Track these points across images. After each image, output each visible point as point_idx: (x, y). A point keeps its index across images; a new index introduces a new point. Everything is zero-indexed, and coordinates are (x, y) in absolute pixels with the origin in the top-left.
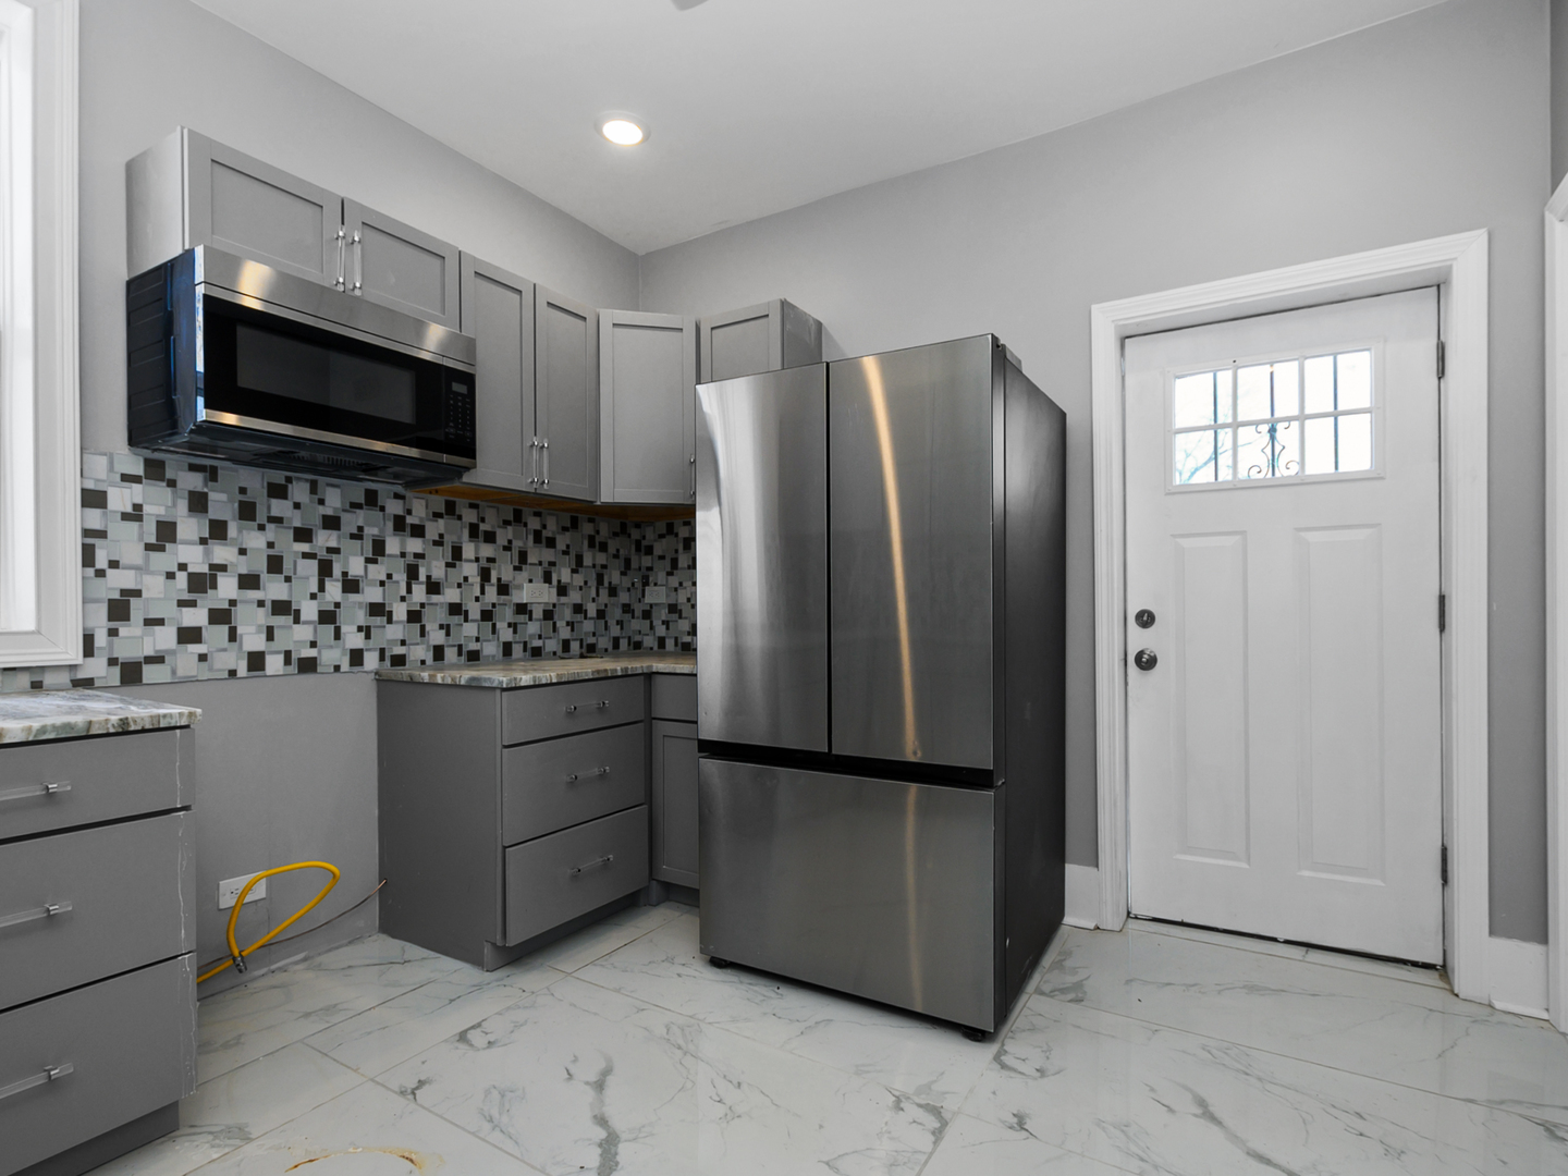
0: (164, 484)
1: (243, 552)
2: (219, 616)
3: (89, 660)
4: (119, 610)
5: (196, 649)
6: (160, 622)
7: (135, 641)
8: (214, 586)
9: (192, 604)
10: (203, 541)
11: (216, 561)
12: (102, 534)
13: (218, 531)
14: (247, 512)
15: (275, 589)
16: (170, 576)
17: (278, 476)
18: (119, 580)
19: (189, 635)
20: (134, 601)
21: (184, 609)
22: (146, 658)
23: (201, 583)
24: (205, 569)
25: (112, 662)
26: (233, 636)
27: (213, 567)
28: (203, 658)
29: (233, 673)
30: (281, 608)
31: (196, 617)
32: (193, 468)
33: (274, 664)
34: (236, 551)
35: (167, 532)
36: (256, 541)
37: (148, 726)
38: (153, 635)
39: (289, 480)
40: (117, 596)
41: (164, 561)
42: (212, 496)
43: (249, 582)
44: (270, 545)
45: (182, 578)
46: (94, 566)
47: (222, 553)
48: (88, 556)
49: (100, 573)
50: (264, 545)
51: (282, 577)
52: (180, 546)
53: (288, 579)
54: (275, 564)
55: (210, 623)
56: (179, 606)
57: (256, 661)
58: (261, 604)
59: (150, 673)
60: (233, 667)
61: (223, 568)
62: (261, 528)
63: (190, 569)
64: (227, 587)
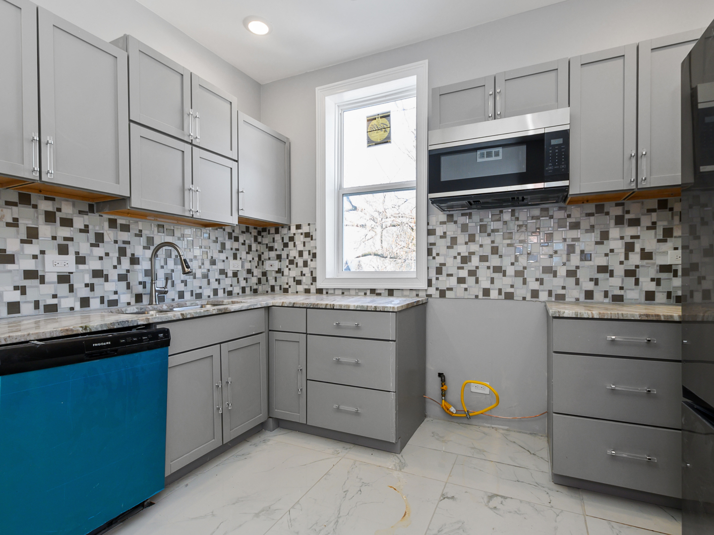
0: (453, 223)
1: (481, 246)
2: (472, 273)
3: (429, 288)
4: (439, 271)
5: (463, 286)
6: (451, 275)
7: (444, 282)
8: (470, 261)
9: (462, 268)
10: (466, 243)
11: (471, 251)
12: (434, 244)
13: (472, 239)
14: (483, 229)
15: (494, 261)
16: (455, 258)
17: (497, 211)
18: (440, 260)
19: (461, 280)
20: (444, 267)
21: (460, 270)
22: (447, 288)
23: (465, 260)
24: (467, 254)
25: (437, 289)
26: (477, 282)
27: (470, 253)
28: (466, 289)
29: (477, 297)
30: (497, 269)
31: (463, 273)
32: (463, 215)
33: (494, 294)
34: (479, 246)
35: (454, 240)
36: (487, 241)
37: (382, 310)
38: (449, 280)
39: (501, 212)
40: (438, 266)
41: (453, 252)
42: (470, 225)
43: (484, 259)
44: (493, 242)
45: (459, 258)
46: (432, 255)
47: (473, 247)
48: (429, 252)
49: (434, 258)
50: (490, 242)
51: (498, 256)
52: (458, 246)
53: (501, 256)
54: (495, 250)
55: (469, 276)
56: (458, 269)
57: (486, 292)
58: (488, 268)
59: (448, 294)
60: (477, 294)
61: (474, 253)
62: (489, 235)
63: (462, 255)
64: (475, 261)
